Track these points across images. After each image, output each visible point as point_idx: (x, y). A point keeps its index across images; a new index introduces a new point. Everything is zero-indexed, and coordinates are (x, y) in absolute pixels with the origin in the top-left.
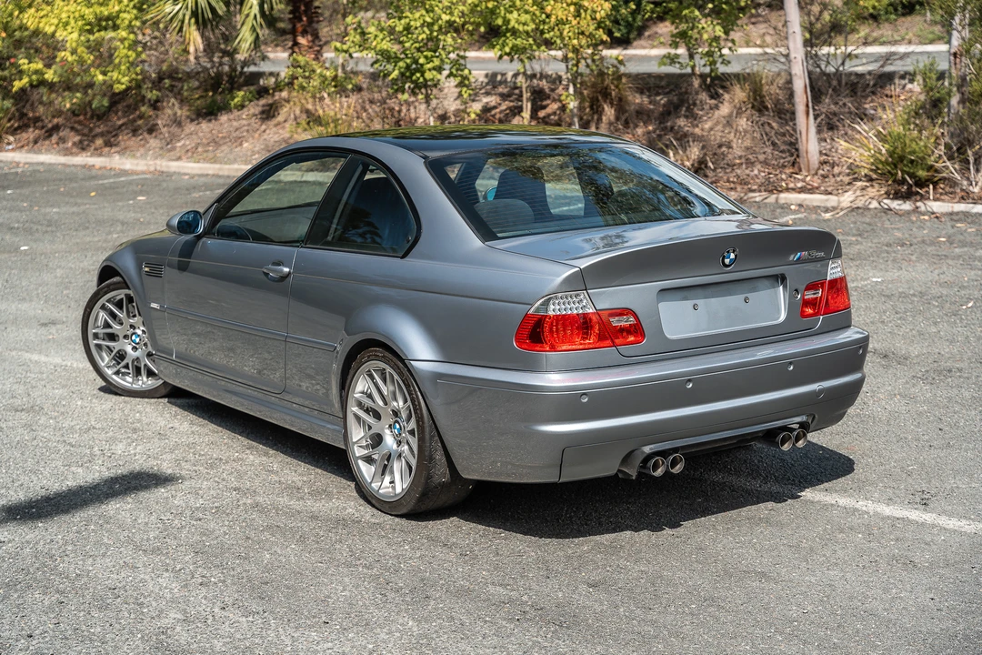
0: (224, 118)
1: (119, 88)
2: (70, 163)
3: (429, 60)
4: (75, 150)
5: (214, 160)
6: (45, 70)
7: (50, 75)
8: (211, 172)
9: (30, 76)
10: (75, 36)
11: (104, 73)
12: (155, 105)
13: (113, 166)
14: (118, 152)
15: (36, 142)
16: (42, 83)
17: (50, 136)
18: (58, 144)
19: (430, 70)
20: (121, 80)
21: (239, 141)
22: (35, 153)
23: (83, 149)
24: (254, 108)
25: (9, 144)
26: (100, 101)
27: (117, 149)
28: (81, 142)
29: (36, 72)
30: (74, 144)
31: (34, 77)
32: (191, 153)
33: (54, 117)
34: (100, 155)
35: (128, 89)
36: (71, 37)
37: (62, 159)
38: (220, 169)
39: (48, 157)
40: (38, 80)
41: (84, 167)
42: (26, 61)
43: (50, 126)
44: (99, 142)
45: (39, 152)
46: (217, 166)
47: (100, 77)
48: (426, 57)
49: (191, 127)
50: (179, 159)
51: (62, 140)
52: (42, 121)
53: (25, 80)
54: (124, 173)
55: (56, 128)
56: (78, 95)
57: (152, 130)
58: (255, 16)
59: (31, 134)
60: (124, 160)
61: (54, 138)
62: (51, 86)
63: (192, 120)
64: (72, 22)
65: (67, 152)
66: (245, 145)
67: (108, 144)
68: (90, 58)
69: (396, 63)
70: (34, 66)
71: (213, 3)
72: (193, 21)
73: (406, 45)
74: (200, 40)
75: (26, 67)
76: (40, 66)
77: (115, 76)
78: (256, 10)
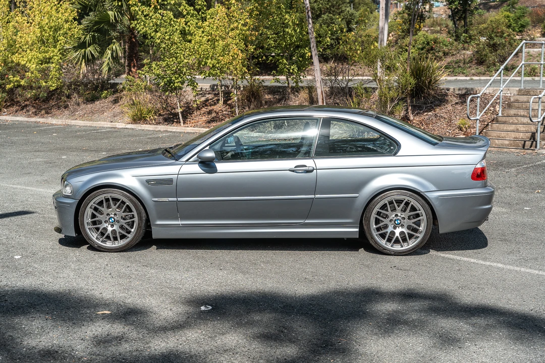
0: (97, 103)
1: (52, 89)
2: (30, 121)
3: (177, 78)
4: (33, 115)
5: (91, 120)
6: (21, 80)
7: (23, 83)
8: (88, 125)
9: (14, 83)
10: (34, 66)
11: (46, 82)
12: (69, 97)
13: (48, 122)
14: (51, 116)
15: (16, 112)
16: (19, 86)
17: (23, 109)
18: (25, 113)
19: (177, 83)
20: (53, 85)
21: (103, 112)
22: (15, 116)
23: (36, 115)
24: (111, 98)
25: (4, 112)
26: (44, 94)
27: (51, 115)
28: (35, 112)
29: (17, 81)
30: (33, 113)
31: (16, 83)
32: (82, 117)
33: (25, 101)
34: (43, 117)
35: (57, 89)
36: (33, 66)
37: (26, 119)
38: (92, 124)
39: (21, 118)
40: (17, 85)
41: (35, 122)
42: (12, 76)
43: (23, 105)
44: (43, 112)
45: (17, 116)
46: (91, 122)
47: (44, 84)
48: (176, 77)
49: (83, 106)
50: (76, 119)
51: (28, 111)
52: (20, 102)
53: (12, 84)
54: (52, 125)
55: (26, 106)
56: (34, 91)
57: (66, 107)
58: (109, 58)
59: (15, 108)
60: (53, 120)
61: (25, 110)
62: (24, 88)
63: (84, 103)
64: (33, 59)
65: (29, 116)
66: (105, 114)
67: (47, 113)
68: (39, 76)
69: (163, 79)
70: (15, 79)
71: (93, 53)
72: (84, 60)
73: (168, 72)
74: (85, 68)
75: (12, 79)
76: (18, 79)
77: (50, 83)
78: (110, 55)
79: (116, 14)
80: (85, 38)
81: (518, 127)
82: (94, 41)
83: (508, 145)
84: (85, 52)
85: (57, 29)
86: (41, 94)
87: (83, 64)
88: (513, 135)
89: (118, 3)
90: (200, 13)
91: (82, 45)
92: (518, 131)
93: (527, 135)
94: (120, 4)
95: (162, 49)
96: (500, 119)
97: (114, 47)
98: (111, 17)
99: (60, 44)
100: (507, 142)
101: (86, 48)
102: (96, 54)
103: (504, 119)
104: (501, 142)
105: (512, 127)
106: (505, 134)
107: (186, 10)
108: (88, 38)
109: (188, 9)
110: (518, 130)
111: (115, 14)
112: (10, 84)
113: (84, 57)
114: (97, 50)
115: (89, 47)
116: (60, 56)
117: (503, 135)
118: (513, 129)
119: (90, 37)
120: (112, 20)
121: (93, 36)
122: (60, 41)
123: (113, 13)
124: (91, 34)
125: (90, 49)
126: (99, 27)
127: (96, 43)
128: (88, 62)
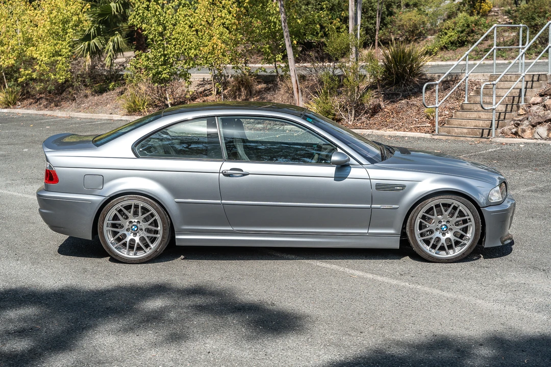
0: (105, 94)
1: (60, 81)
2: (39, 114)
3: (165, 69)
4: (43, 108)
5: (94, 112)
6: (32, 73)
7: (34, 76)
8: (89, 117)
9: (26, 76)
11: (55, 75)
13: (54, 115)
14: (59, 109)
15: (30, 105)
16: (32, 79)
17: (36, 102)
18: (38, 105)
19: (165, 74)
20: (61, 78)
21: (107, 103)
22: (28, 109)
23: (46, 108)
24: (118, 90)
25: (19, 105)
26: (51, 87)
27: (59, 107)
28: (46, 105)
29: (28, 74)
30: (44, 105)
32: (86, 110)
34: (52, 110)
35: (65, 82)
37: (36, 112)
38: (92, 116)
39: (32, 111)
40: (29, 78)
41: (43, 115)
42: (23, 70)
43: (38, 97)
44: (53, 105)
46: (92, 114)
47: (53, 77)
48: (163, 69)
49: (91, 98)
50: (80, 111)
51: (40, 104)
52: (35, 95)
53: (24, 78)
54: (57, 117)
55: (41, 98)
56: (42, 84)
57: (74, 99)
58: (111, 50)
59: (30, 101)
60: (60, 112)
61: (38, 103)
62: (35, 81)
63: (93, 95)
65: (40, 109)
66: (108, 105)
67: (56, 106)
68: (48, 69)
69: (152, 71)
70: (27, 72)
71: (97, 45)
72: (89, 52)
73: (156, 63)
74: (90, 60)
75: (23, 72)
76: (30, 72)
77: (58, 76)
78: (111, 48)
79: (118, 5)
80: (90, 30)
81: (480, 115)
82: (98, 32)
83: (467, 133)
84: (89, 45)
85: (65, 22)
86: (49, 87)
87: (88, 57)
88: (474, 123)
91: (87, 38)
92: (479, 119)
93: (486, 123)
95: (149, 40)
96: (465, 106)
97: (116, 39)
98: (113, 9)
99: (69, 36)
100: (465, 131)
101: (90, 40)
102: (100, 47)
103: (469, 107)
104: (460, 131)
105: (474, 115)
106: (466, 123)
108: (92, 30)
110: (480, 117)
111: (116, 6)
112: (23, 77)
113: (88, 49)
115: (93, 39)
116: (69, 48)
117: (464, 123)
118: (475, 117)
119: (94, 30)
120: (114, 12)
121: (98, 29)
122: (68, 34)
123: (115, 4)
124: (95, 27)
125: (95, 41)
126: (103, 19)
127: (101, 35)
128: (93, 54)
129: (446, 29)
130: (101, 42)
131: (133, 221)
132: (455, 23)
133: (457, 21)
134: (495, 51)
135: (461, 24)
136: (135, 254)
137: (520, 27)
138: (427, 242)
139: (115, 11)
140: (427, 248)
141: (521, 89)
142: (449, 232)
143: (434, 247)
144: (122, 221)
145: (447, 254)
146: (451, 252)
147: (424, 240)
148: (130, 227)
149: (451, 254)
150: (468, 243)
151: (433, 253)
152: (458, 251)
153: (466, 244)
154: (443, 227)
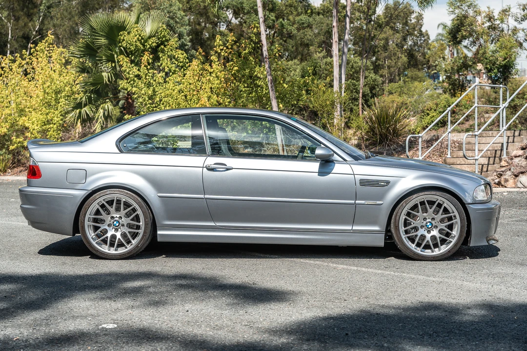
6: (24, 141)
7: (26, 144)
9: (18, 144)
10: (38, 127)
15: (20, 172)
16: (22, 147)
22: (18, 176)
25: (9, 173)
29: (19, 142)
40: (20, 146)
42: (15, 138)
53: (16, 145)
58: (101, 116)
59: (19, 169)
64: (35, 121)
70: (18, 140)
71: (88, 112)
72: (79, 120)
74: (81, 127)
75: (15, 140)
76: (21, 140)
78: (102, 114)
79: (109, 74)
80: (81, 98)
82: (90, 101)
85: (58, 92)
87: (79, 124)
89: (112, 64)
90: (182, 70)
91: (79, 106)
94: (113, 65)
96: (448, 161)
97: (106, 107)
98: (105, 78)
99: (61, 106)
101: (81, 108)
102: (91, 114)
103: (452, 161)
107: (168, 67)
108: (84, 99)
109: (170, 66)
112: (14, 145)
113: (79, 117)
114: (92, 111)
115: (84, 107)
116: (61, 117)
119: (86, 99)
120: (106, 82)
121: (90, 98)
122: (60, 103)
123: (107, 74)
124: (87, 96)
125: (86, 109)
126: (95, 88)
127: (92, 104)
128: (84, 122)
129: (428, 110)
130: (92, 110)
131: (115, 216)
132: (437, 105)
133: (438, 103)
134: (476, 108)
135: (443, 105)
136: (116, 250)
137: (500, 87)
138: (412, 240)
139: (107, 80)
140: (413, 246)
141: (502, 144)
142: (434, 229)
143: (419, 245)
144: (104, 216)
145: (433, 252)
146: (437, 249)
147: (409, 238)
148: (112, 222)
149: (437, 252)
150: (454, 241)
151: (419, 251)
152: (444, 249)
153: (451, 242)
154: (428, 224)
